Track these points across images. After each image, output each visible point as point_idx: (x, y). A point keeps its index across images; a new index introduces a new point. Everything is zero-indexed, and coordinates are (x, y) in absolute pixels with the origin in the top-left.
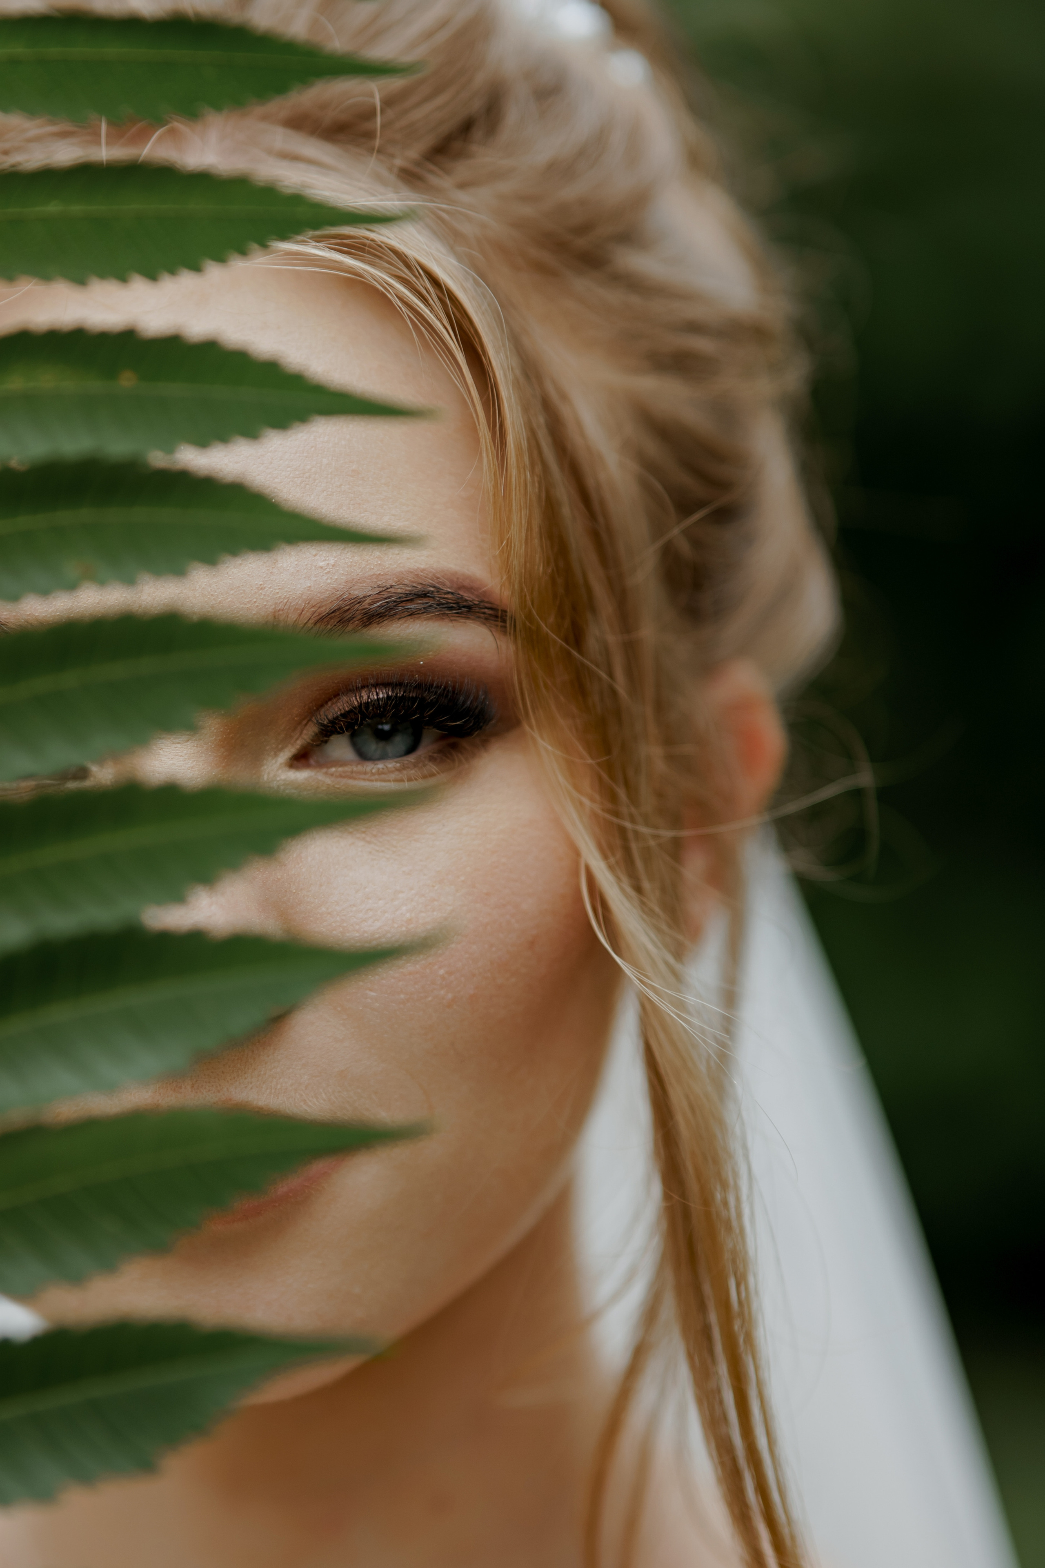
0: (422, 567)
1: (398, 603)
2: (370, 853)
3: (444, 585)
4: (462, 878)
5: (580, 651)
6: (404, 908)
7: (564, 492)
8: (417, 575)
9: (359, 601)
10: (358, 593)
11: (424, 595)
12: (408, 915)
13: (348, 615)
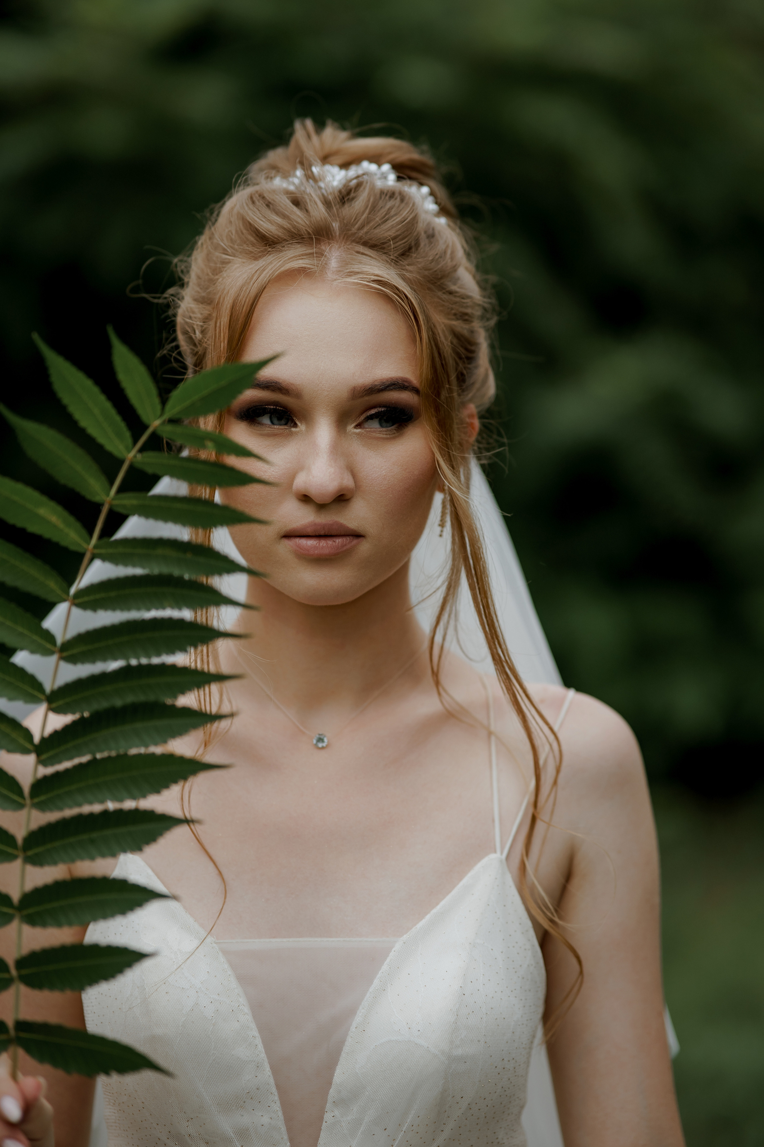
0: (393, 376)
1: (388, 387)
2: (375, 455)
3: (400, 381)
4: (400, 464)
5: (439, 400)
6: (384, 471)
7: (436, 355)
8: (392, 379)
9: (376, 385)
10: (376, 383)
11: (394, 384)
12: (384, 474)
13: (374, 390)
